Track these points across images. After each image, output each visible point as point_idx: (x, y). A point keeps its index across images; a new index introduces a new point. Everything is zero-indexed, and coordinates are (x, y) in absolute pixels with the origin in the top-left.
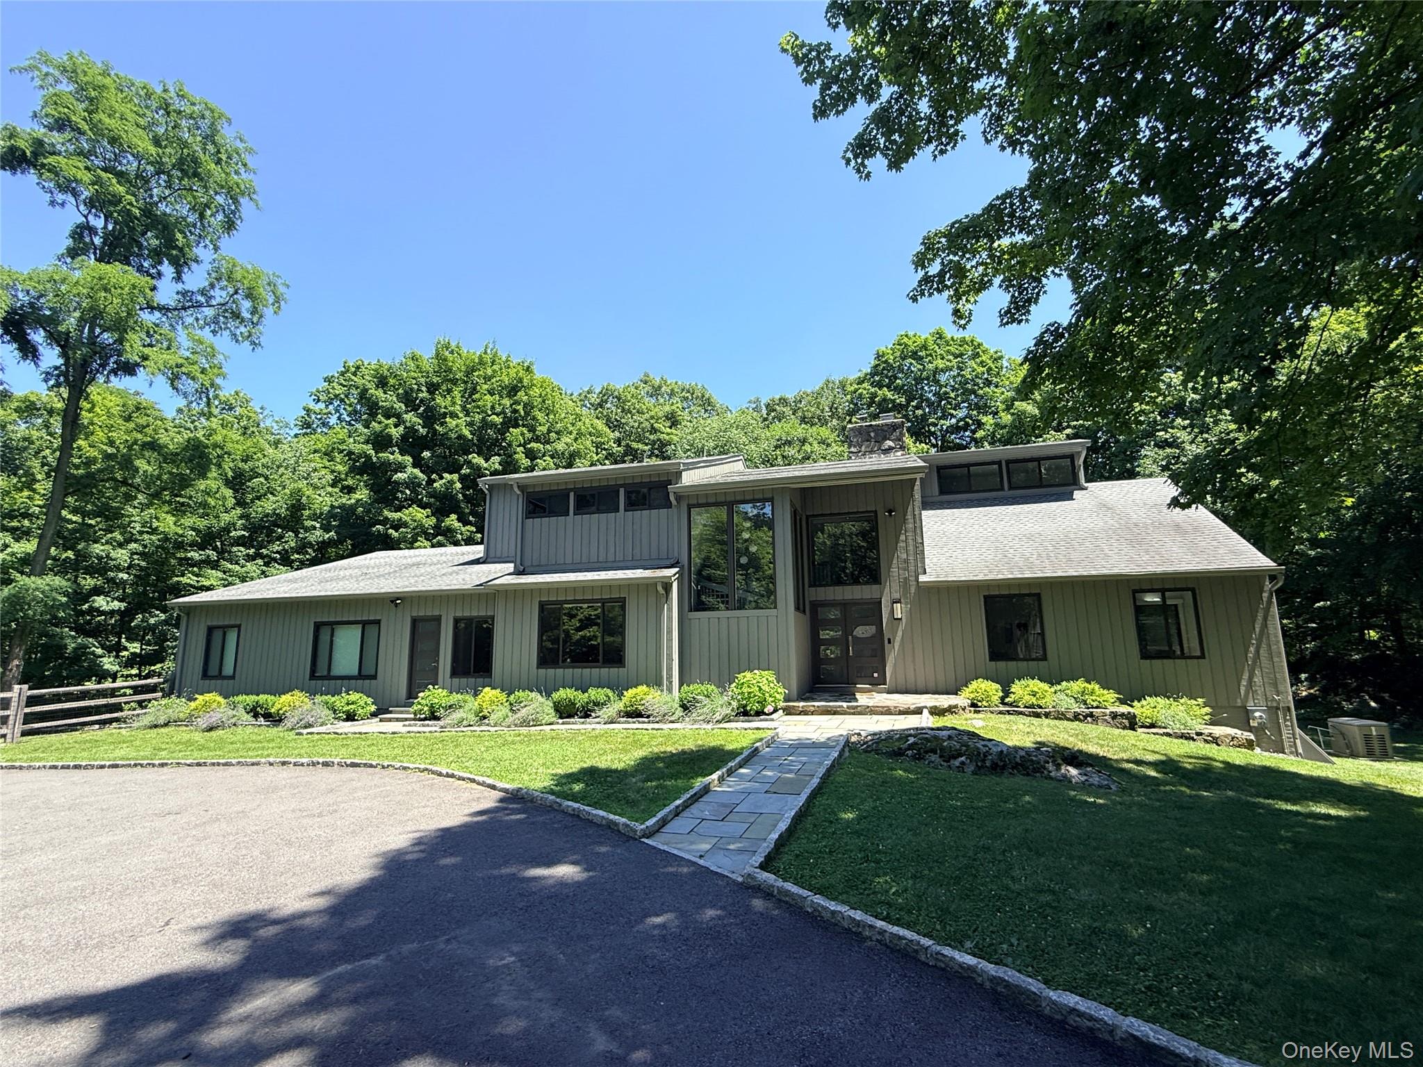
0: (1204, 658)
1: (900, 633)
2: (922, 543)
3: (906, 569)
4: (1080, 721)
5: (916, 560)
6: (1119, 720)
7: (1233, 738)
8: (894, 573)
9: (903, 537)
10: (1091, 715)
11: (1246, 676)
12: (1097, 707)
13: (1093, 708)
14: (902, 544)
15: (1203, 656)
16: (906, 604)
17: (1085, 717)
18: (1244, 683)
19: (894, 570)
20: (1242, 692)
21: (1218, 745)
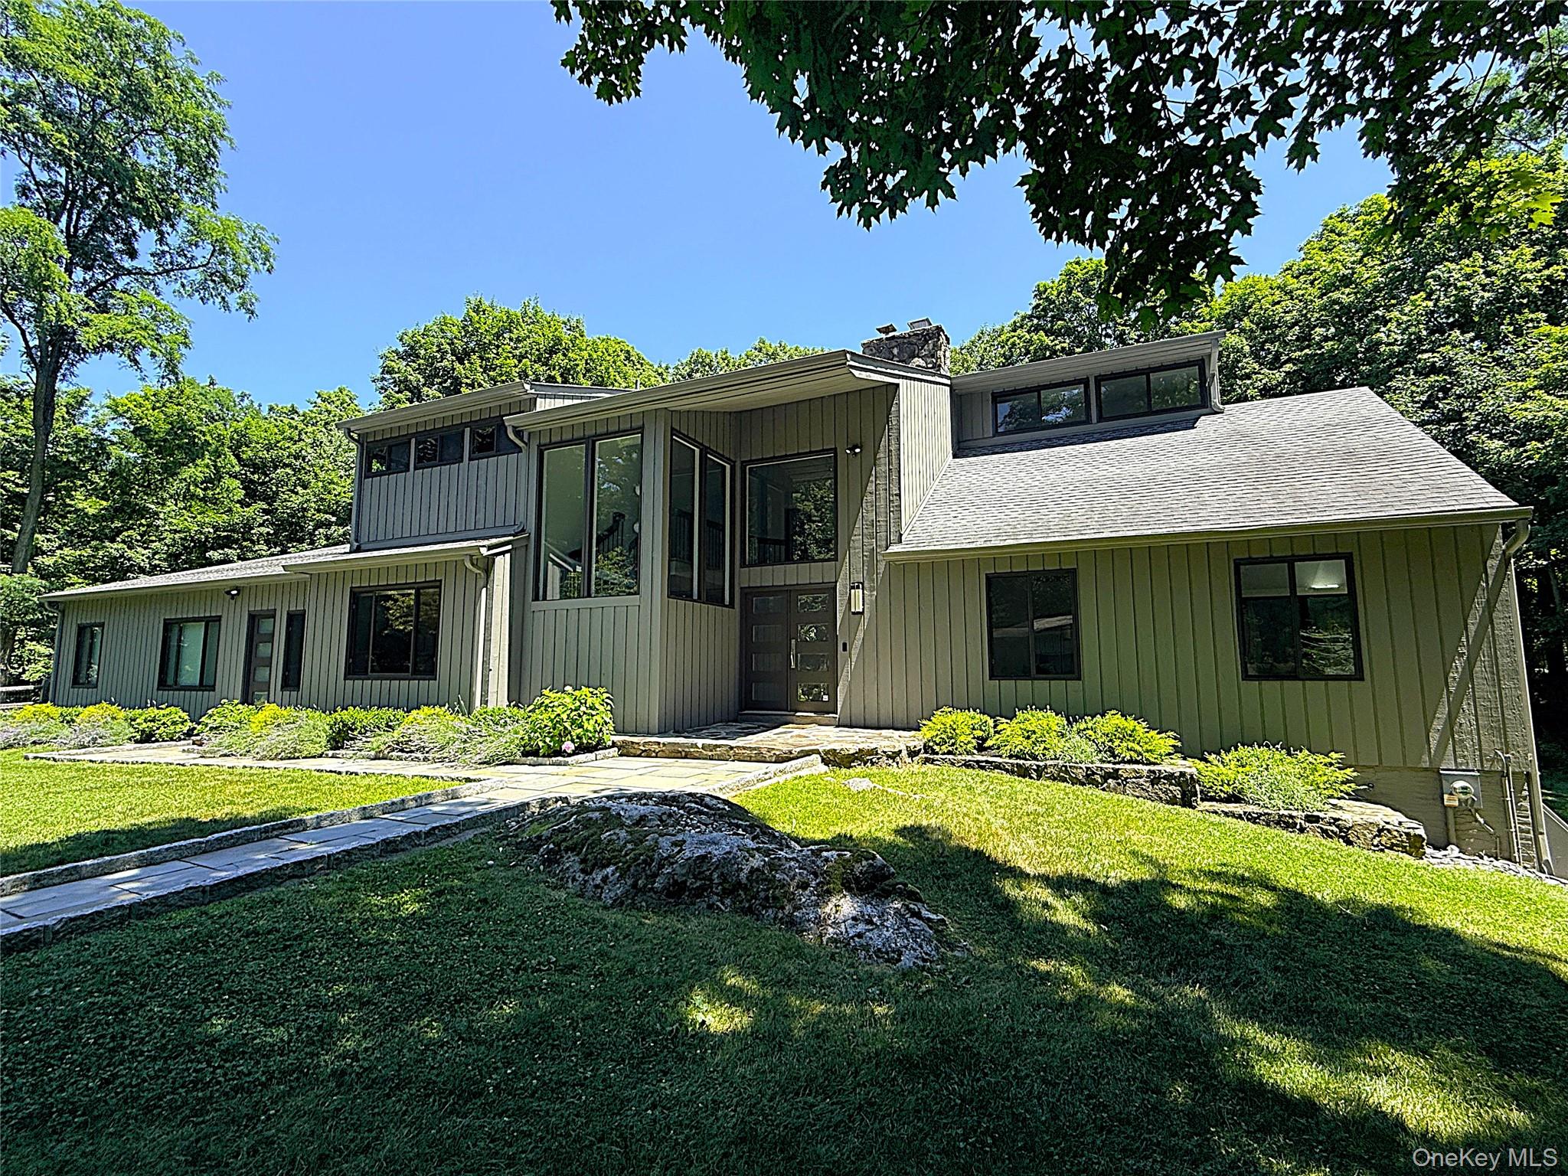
0: (1362, 679)
1: (860, 635)
2: (899, 495)
3: (874, 536)
4: (1096, 784)
5: (888, 522)
6: (1164, 785)
7: (1380, 831)
8: (857, 543)
9: (871, 487)
10: (1115, 774)
11: (1443, 713)
12: (1131, 761)
13: (1123, 762)
14: (869, 498)
15: (1359, 676)
16: (871, 589)
17: (1107, 776)
18: (1438, 725)
19: (857, 538)
20: (1433, 744)
21: (1349, 843)
